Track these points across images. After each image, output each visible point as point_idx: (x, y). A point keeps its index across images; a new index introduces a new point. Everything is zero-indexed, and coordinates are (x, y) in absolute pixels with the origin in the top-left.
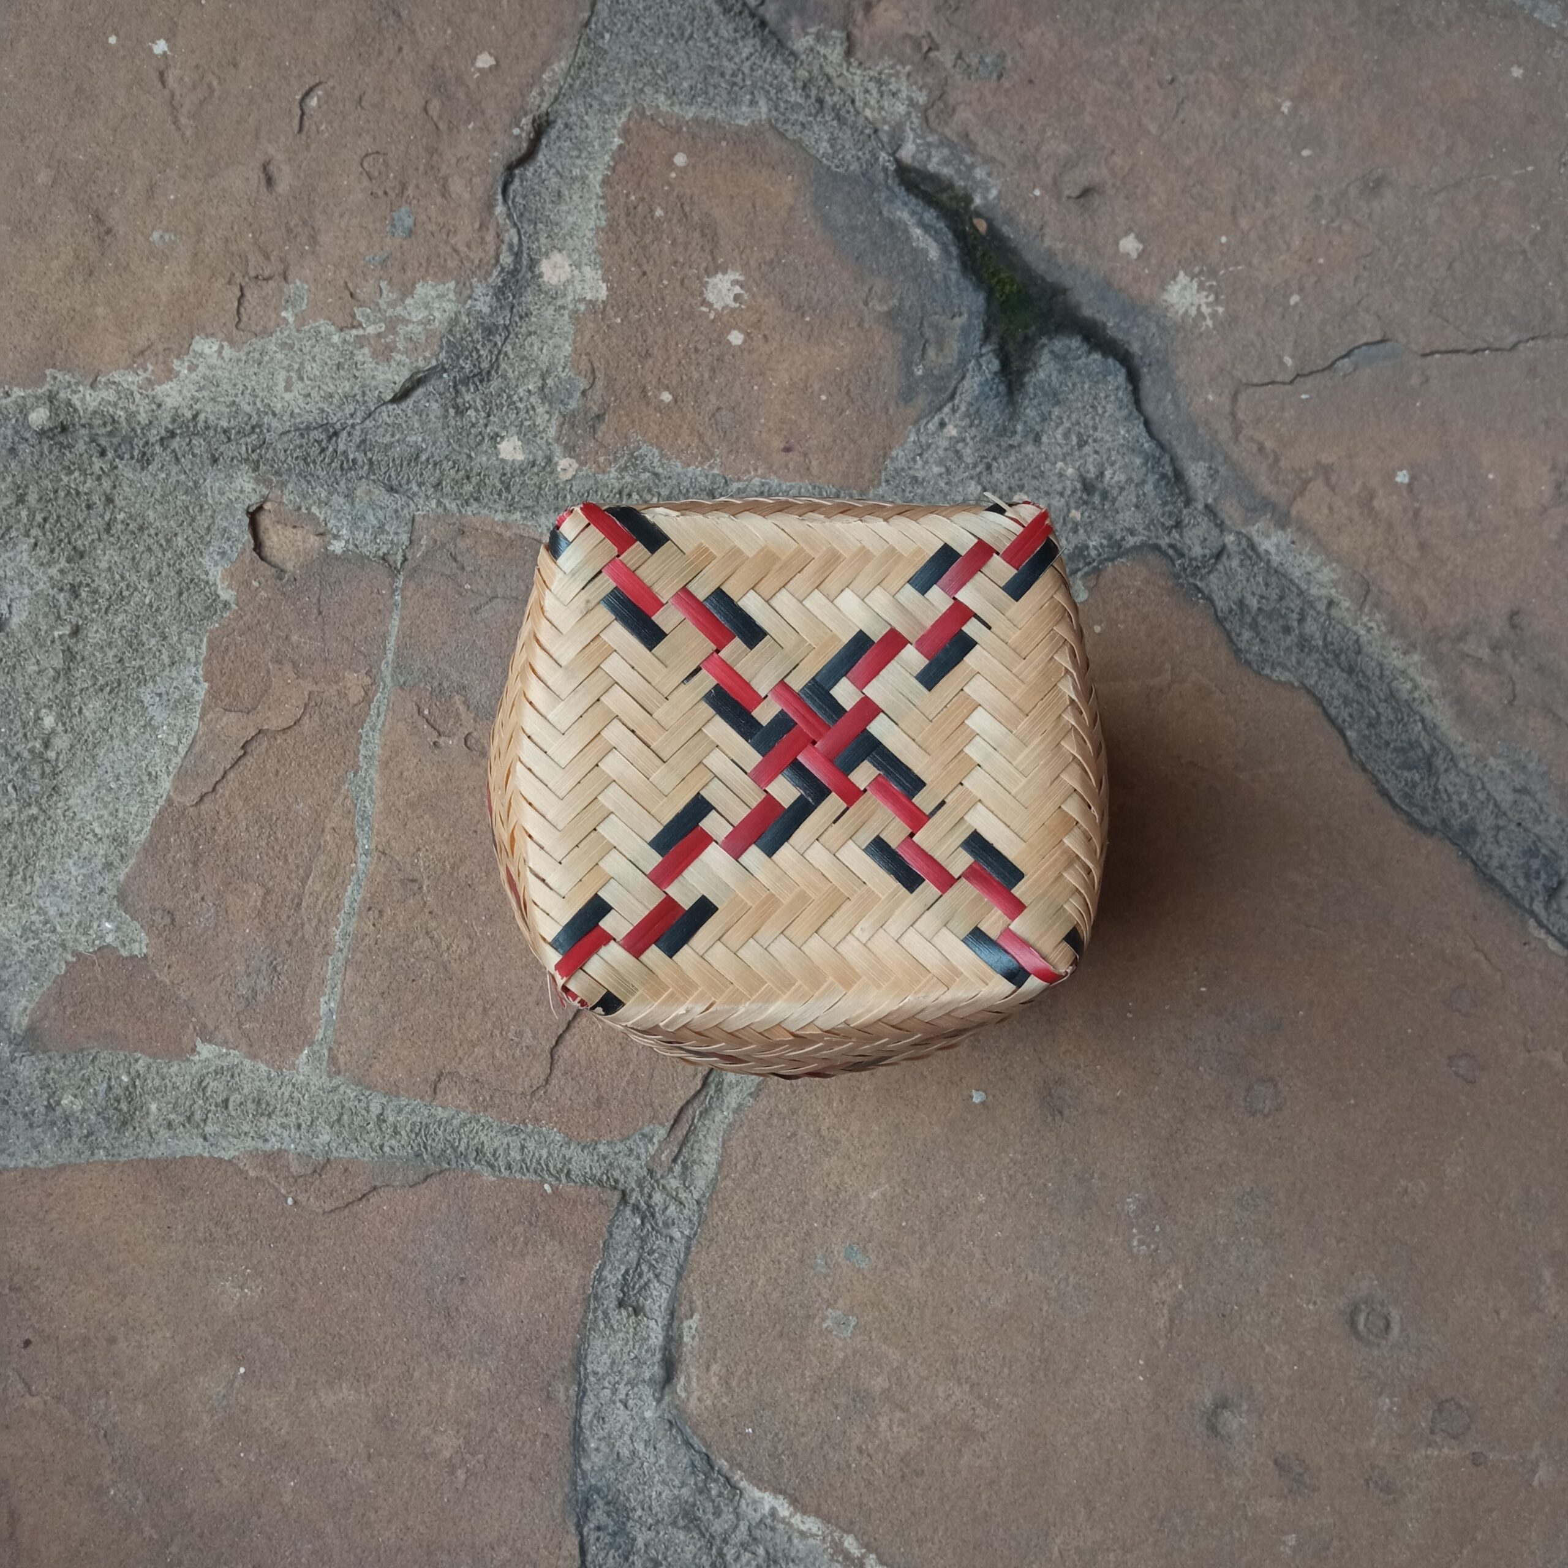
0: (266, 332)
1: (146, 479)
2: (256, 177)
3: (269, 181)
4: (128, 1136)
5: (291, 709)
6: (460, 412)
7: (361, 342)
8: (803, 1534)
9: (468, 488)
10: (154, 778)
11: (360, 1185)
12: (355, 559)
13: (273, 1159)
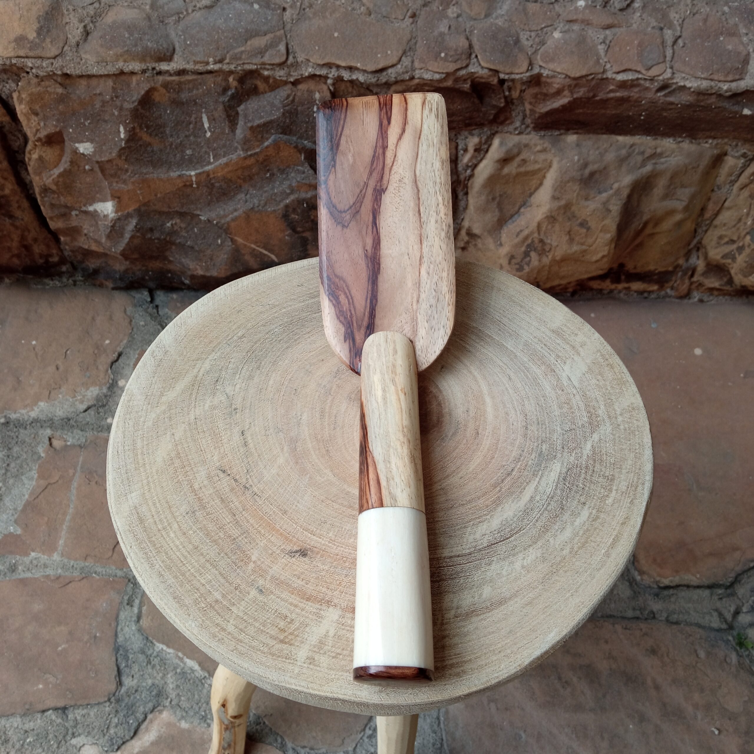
0: (55, 400)
1: (26, 432)
2: (54, 368)
3: (58, 369)
4: (14, 574)
5: (57, 478)
6: (99, 413)
7: (76, 400)
8: (169, 653)
9: (100, 429)
10: (24, 495)
11: (67, 581)
12: (73, 446)
13: (48, 577)
